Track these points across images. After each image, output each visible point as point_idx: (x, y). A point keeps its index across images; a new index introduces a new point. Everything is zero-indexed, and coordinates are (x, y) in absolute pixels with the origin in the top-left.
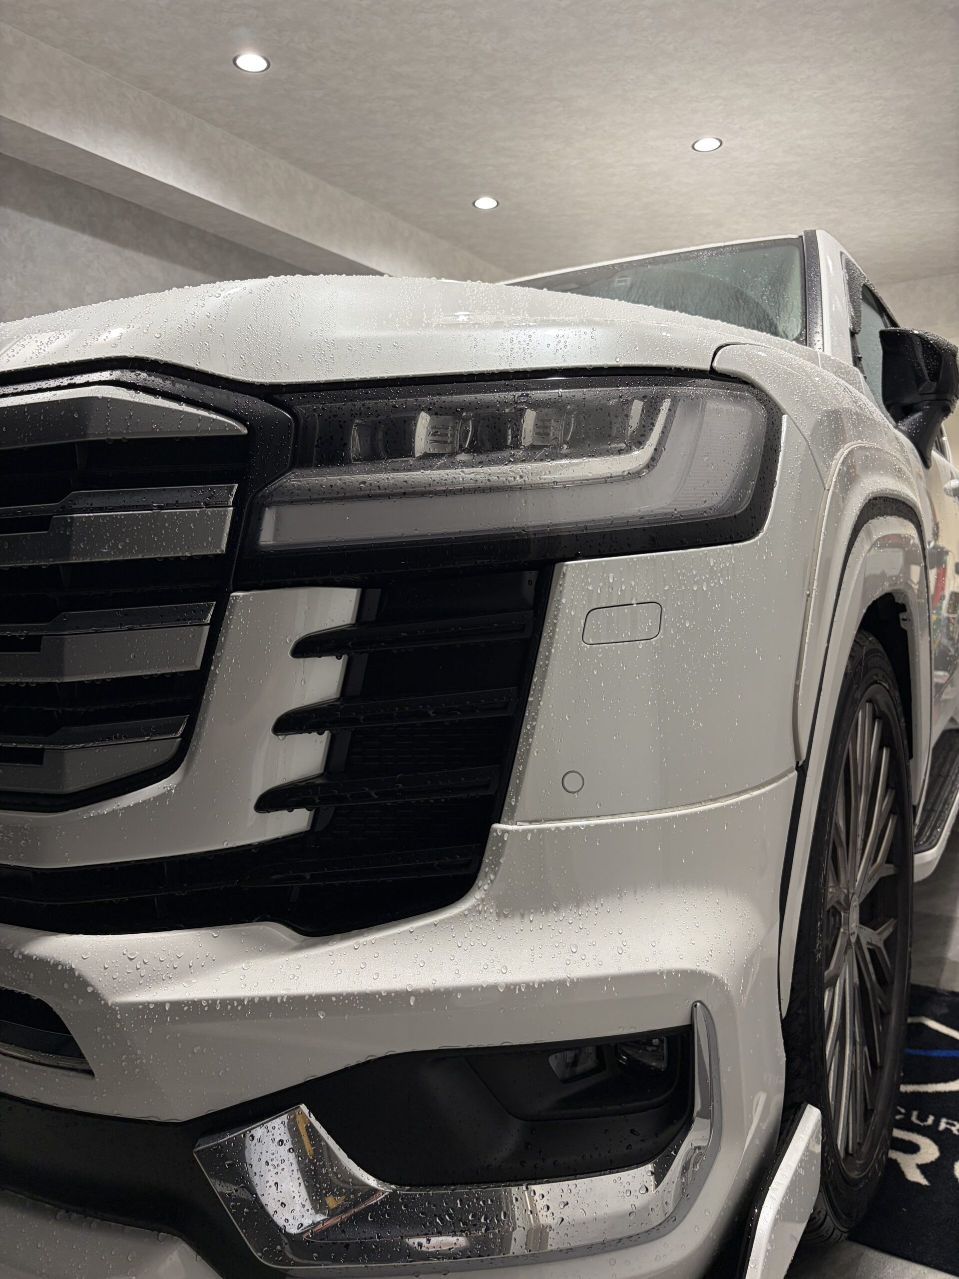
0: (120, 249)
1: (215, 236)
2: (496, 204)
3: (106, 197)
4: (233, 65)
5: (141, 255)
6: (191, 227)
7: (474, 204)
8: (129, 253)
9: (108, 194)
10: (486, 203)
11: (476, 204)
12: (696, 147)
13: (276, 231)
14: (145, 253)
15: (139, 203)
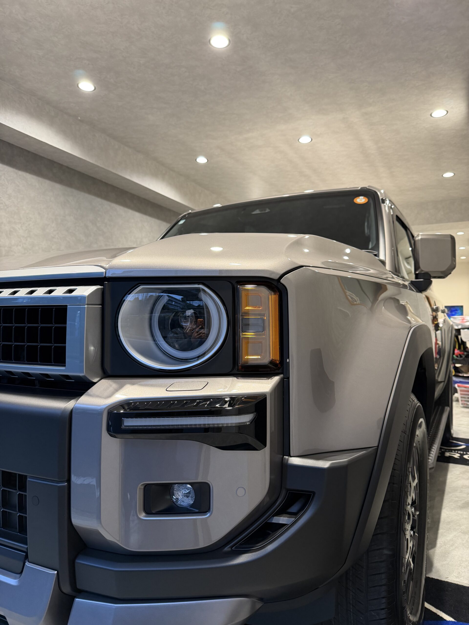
0: (17, 171)
1: (67, 167)
2: (207, 161)
3: (11, 146)
4: (77, 87)
5: (28, 174)
6: (55, 162)
7: (196, 160)
8: (20, 173)
9: (13, 145)
10: (202, 160)
11: (197, 160)
12: (300, 140)
13: (98, 167)
14: (30, 173)
15: (28, 150)
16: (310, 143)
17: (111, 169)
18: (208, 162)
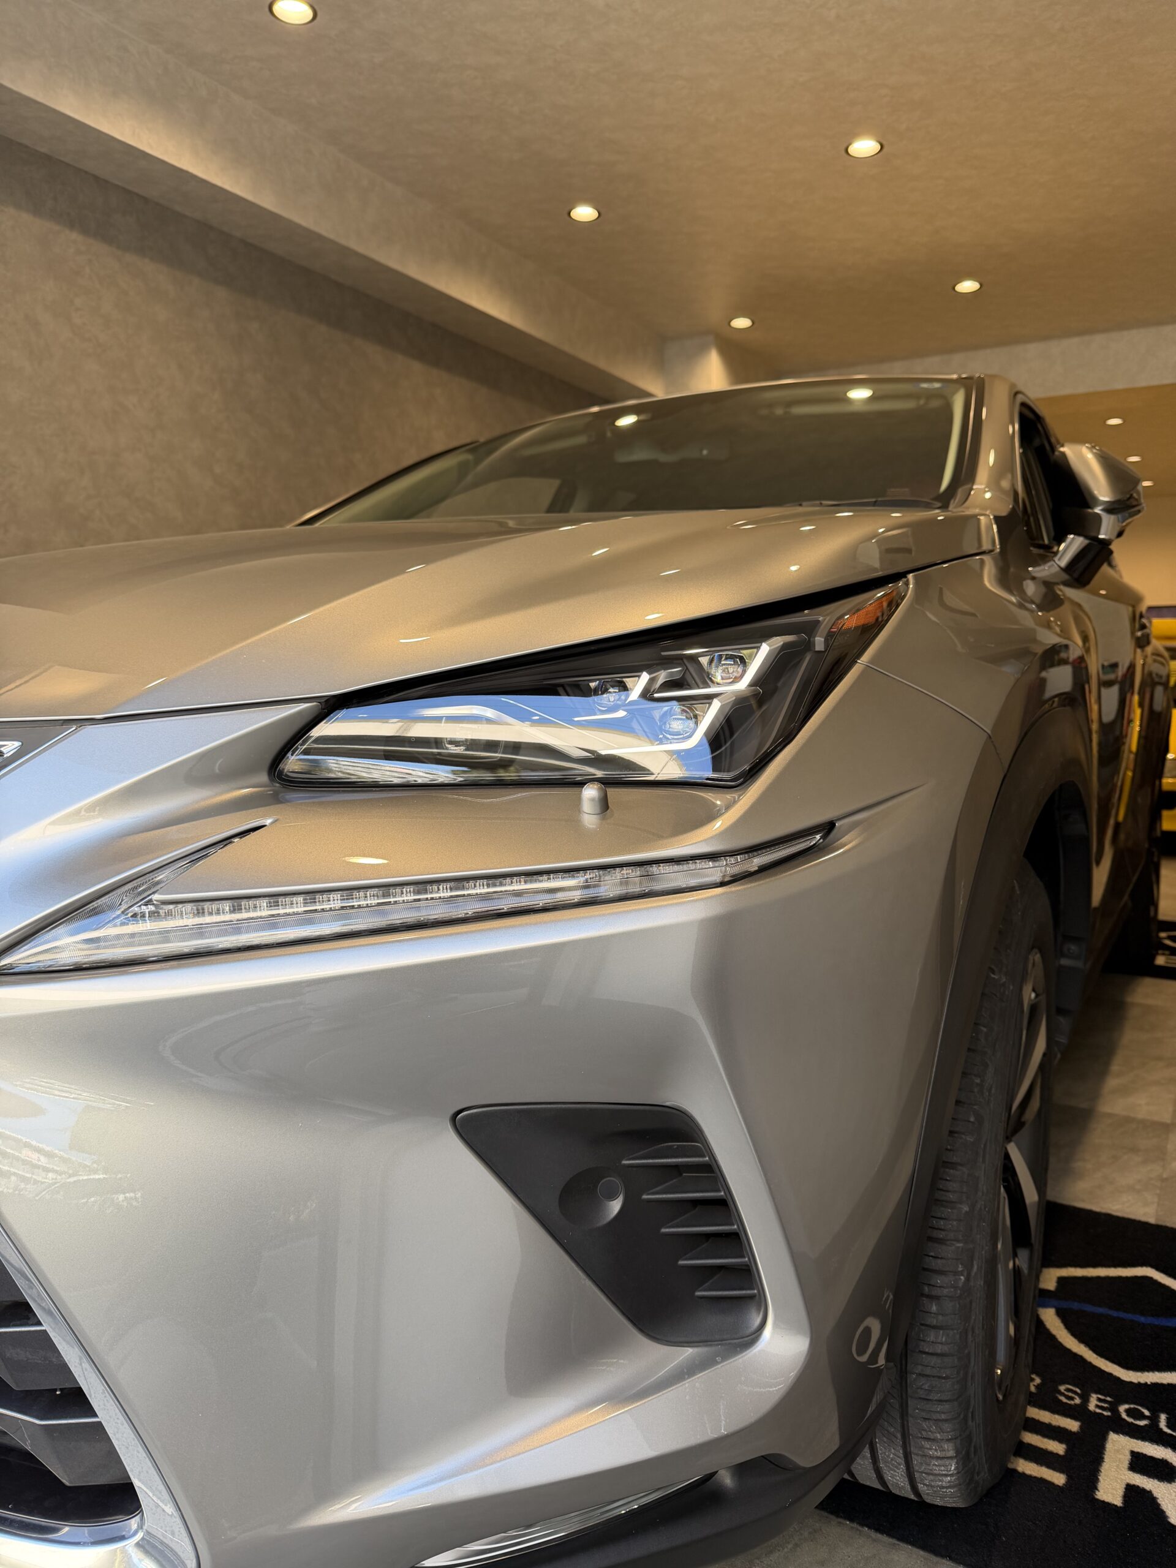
2: (597, 215)
4: (269, 13)
7: (570, 213)
10: (584, 213)
12: (849, 150)
14: (151, 258)
15: (145, 194)
16: (876, 156)
17: (353, 244)
18: (600, 219)
